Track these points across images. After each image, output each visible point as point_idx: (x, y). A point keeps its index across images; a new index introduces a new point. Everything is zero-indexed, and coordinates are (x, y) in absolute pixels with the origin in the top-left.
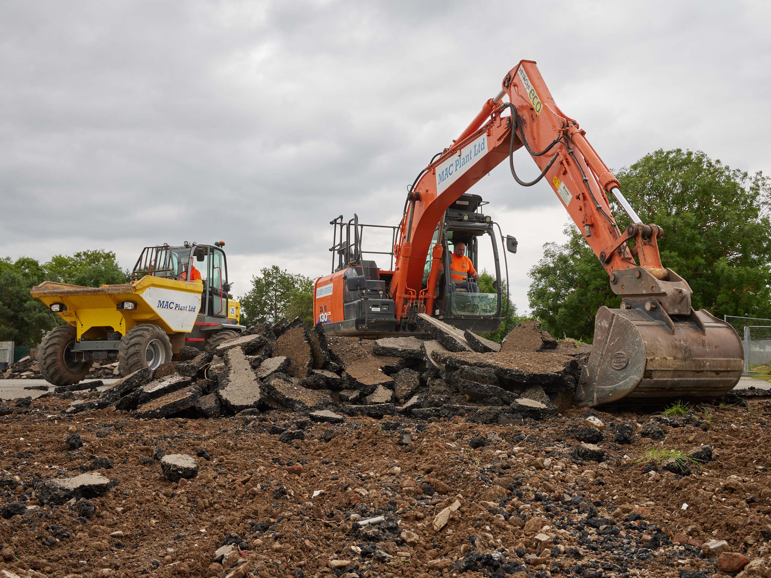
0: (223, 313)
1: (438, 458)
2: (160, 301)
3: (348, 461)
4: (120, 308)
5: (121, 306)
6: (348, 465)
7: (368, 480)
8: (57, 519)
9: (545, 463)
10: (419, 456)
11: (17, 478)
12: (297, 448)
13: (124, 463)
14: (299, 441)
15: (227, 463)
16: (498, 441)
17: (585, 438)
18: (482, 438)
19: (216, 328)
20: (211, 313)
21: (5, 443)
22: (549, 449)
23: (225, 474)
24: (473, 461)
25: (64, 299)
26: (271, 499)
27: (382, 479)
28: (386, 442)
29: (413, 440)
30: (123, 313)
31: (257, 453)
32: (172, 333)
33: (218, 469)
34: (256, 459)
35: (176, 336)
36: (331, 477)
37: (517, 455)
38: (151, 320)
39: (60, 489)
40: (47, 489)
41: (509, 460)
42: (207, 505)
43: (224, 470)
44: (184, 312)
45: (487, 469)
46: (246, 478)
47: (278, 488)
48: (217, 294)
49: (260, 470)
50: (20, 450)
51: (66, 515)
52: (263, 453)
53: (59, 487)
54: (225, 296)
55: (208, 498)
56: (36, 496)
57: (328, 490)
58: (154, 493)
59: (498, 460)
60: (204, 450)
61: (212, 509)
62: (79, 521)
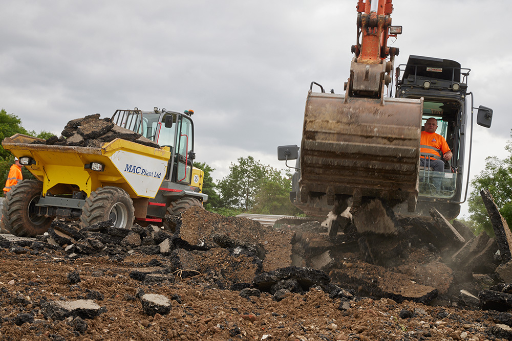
0: (187, 180)
1: (370, 322)
2: (127, 165)
3: (295, 317)
4: (88, 168)
5: (89, 166)
6: (294, 319)
7: (309, 332)
8: (57, 330)
9: (462, 336)
10: (354, 319)
11: (28, 298)
12: (253, 303)
13: (112, 297)
14: (255, 298)
15: (194, 307)
16: (424, 315)
17: (501, 321)
18: (411, 311)
19: (178, 194)
20: (175, 179)
21: (20, 274)
22: (468, 326)
23: (192, 316)
24: (400, 327)
25: (33, 153)
26: (228, 337)
27: (321, 331)
28: (328, 306)
29: (351, 307)
30: (90, 173)
31: (220, 303)
32: (136, 197)
33: (187, 311)
34: (218, 307)
35: (139, 201)
36: (278, 326)
37: (438, 327)
38: (116, 182)
39: (61, 309)
40: (51, 308)
41: (431, 329)
42: (176, 335)
43: (192, 312)
44: (150, 177)
45: (411, 334)
46: (209, 319)
47: (234, 328)
48: (182, 161)
49: (221, 314)
50: (31, 280)
51: (64, 328)
52: (225, 303)
53: (60, 307)
54: (189, 164)
55: (177, 330)
56: (42, 313)
57: (274, 335)
58: (134, 322)
59: (421, 329)
60: (177, 295)
61: (179, 338)
62: (74, 334)
